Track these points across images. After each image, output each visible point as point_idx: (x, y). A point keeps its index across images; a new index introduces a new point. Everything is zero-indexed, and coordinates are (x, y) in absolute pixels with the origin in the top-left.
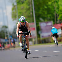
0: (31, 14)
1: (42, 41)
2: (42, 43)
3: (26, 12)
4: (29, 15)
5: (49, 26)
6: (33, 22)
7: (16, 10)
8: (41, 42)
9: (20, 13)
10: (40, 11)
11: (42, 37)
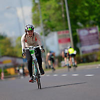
0: (63, 16)
1: (83, 59)
2: (83, 62)
3: (54, 14)
4: (60, 18)
5: (93, 34)
6: (68, 29)
7: (38, 11)
8: (81, 61)
9: (45, 15)
10: (78, 10)
11: (83, 52)
